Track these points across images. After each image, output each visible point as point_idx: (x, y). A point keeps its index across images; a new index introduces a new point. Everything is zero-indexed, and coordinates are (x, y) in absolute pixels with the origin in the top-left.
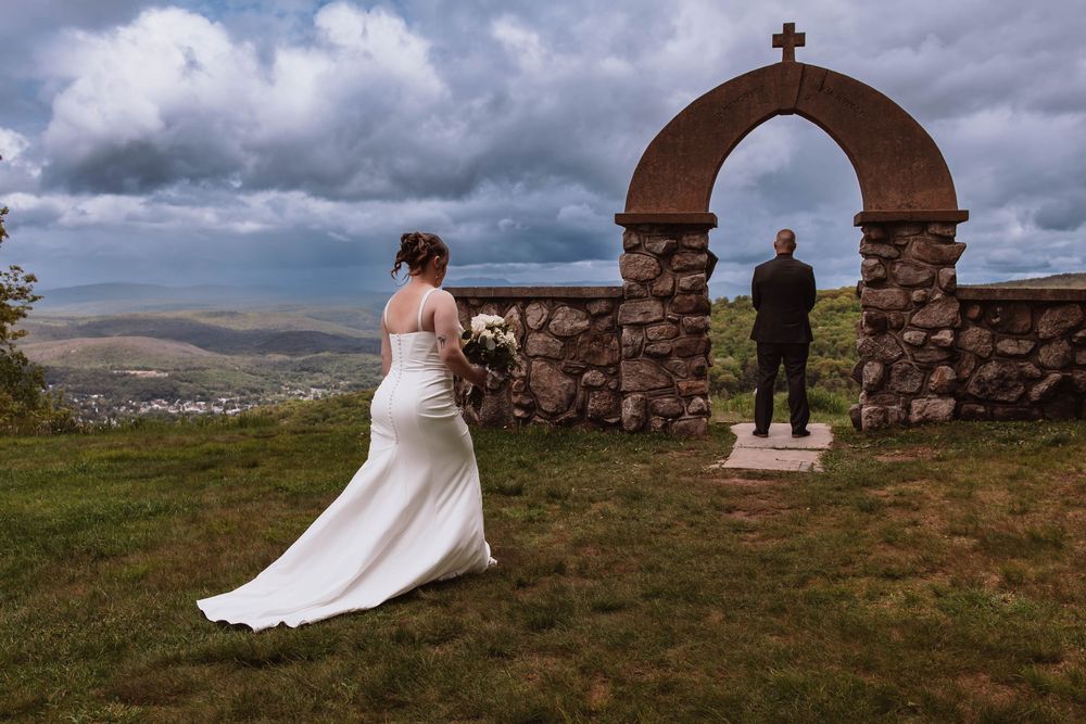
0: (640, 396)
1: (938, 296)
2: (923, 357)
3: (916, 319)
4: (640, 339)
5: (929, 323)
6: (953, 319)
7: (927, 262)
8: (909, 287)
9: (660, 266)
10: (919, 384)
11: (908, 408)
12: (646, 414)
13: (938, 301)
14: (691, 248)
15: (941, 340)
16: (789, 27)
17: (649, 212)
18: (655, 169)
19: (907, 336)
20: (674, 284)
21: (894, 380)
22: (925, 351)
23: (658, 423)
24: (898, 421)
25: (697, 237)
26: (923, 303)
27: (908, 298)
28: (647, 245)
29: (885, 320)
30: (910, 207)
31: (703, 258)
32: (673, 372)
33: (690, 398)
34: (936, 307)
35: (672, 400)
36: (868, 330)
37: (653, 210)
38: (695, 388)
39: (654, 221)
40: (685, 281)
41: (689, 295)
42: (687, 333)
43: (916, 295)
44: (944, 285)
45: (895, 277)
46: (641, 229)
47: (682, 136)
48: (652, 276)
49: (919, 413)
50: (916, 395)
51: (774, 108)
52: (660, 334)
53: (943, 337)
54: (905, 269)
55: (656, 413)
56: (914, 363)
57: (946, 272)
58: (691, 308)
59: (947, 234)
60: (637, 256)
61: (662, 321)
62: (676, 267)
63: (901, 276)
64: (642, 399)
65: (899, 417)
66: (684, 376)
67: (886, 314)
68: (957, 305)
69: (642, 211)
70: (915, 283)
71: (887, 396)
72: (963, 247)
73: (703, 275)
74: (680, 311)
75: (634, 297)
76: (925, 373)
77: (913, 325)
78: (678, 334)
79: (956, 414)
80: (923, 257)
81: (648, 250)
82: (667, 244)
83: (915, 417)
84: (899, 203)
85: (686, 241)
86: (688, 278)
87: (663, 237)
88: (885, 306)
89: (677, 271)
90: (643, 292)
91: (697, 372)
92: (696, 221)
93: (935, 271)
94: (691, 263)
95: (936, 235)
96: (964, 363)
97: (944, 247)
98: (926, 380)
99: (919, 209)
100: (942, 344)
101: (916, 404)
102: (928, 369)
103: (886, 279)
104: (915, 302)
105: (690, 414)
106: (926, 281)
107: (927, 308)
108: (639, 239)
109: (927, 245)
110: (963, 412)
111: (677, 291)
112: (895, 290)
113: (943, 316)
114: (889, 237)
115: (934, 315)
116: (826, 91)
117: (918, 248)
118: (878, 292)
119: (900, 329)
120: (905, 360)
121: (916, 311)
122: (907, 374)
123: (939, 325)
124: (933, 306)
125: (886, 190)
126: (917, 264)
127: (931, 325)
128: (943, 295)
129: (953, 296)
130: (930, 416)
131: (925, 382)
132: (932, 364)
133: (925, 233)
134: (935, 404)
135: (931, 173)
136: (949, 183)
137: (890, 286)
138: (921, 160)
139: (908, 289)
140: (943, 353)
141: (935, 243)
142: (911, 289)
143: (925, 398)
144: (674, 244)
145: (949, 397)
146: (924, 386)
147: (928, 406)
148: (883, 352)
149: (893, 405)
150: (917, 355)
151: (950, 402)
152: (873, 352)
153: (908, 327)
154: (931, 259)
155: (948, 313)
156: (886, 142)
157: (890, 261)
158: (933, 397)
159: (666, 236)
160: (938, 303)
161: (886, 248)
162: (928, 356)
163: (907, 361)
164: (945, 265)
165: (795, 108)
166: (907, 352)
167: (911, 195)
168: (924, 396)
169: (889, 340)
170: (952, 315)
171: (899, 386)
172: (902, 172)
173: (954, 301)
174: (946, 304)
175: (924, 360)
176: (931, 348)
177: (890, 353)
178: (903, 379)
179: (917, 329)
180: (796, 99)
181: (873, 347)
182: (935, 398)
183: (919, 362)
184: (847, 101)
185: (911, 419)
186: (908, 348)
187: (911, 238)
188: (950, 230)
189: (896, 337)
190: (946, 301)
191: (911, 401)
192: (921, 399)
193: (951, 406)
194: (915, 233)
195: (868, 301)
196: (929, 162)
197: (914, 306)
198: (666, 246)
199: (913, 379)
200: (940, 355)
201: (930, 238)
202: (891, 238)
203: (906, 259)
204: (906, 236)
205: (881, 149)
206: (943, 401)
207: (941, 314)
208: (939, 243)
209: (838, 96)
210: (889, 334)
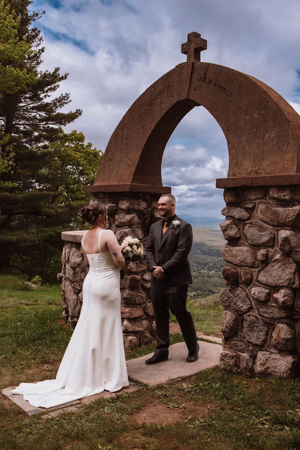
1: (278, 256)
2: (266, 312)
3: (262, 278)
5: (271, 281)
6: (290, 279)
7: (269, 224)
8: (256, 247)
10: (263, 338)
11: (254, 357)
13: (277, 261)
14: (123, 210)
21: (244, 330)
22: (268, 307)
24: (246, 368)
26: (266, 261)
27: (255, 257)
29: (237, 274)
30: (257, 173)
34: (276, 267)
43: (261, 254)
45: (246, 237)
46: (100, 196)
47: (126, 129)
49: (262, 365)
50: (261, 347)
54: (251, 230)
56: (258, 316)
65: (247, 364)
67: (239, 270)
68: (293, 266)
70: (259, 242)
71: (239, 343)
77: (258, 281)
79: (294, 373)
80: (265, 219)
83: (258, 368)
84: (250, 169)
85: (120, 204)
87: (110, 201)
88: (237, 262)
93: (276, 233)
94: (122, 221)
95: (274, 198)
97: (280, 209)
99: (262, 175)
101: (261, 356)
102: (270, 324)
103: (239, 238)
104: (260, 260)
106: (267, 242)
107: (269, 267)
109: (268, 208)
112: (245, 248)
113: (281, 275)
114: (241, 200)
115: (274, 274)
116: (207, 81)
117: (261, 210)
118: (233, 250)
119: (250, 284)
120: (253, 313)
121: (263, 269)
122: (255, 327)
123: (279, 284)
124: (274, 265)
125: (242, 159)
126: (261, 225)
127: (272, 284)
128: (282, 255)
129: (291, 258)
130: (270, 370)
131: (269, 337)
132: (274, 320)
133: (268, 197)
134: (274, 359)
135: (280, 141)
136: (292, 149)
137: (243, 245)
138: (273, 130)
139: (256, 248)
140: (283, 311)
141: (275, 206)
142: (258, 248)
143: (269, 351)
144: (114, 207)
145: (287, 354)
146: (269, 340)
147: (270, 360)
148: (235, 303)
149: (244, 353)
150: (262, 310)
151: (289, 360)
152: (229, 302)
153: (256, 283)
154: (271, 221)
155: (285, 273)
156: (247, 117)
157: (242, 223)
158: (274, 351)
159: (111, 201)
160: (278, 263)
161: (238, 211)
162: (271, 313)
163: (255, 314)
164: (283, 228)
165: (187, 99)
166: (255, 306)
167: (260, 162)
168: (268, 349)
169: (240, 293)
170: (289, 276)
171: (249, 336)
172: (257, 142)
173: (291, 262)
174: (284, 264)
175: (267, 316)
176: (274, 305)
177: (241, 305)
178: (252, 331)
179: (261, 285)
180: (187, 91)
181: (228, 297)
182: (276, 353)
183: (263, 316)
184: (221, 87)
185: (256, 369)
186: (256, 303)
187: (257, 201)
188: (286, 194)
189: (247, 291)
190: (284, 261)
191: (257, 352)
192: (265, 352)
193: (289, 364)
194: (260, 197)
195: (226, 256)
196: (279, 131)
197: (261, 264)
198: (109, 208)
199: (259, 332)
200: (280, 313)
201: (271, 202)
202: (242, 201)
203: (254, 221)
204: (253, 200)
205: (243, 123)
206: (281, 358)
207: (280, 273)
208: (279, 206)
209: (215, 83)
210: (241, 287)
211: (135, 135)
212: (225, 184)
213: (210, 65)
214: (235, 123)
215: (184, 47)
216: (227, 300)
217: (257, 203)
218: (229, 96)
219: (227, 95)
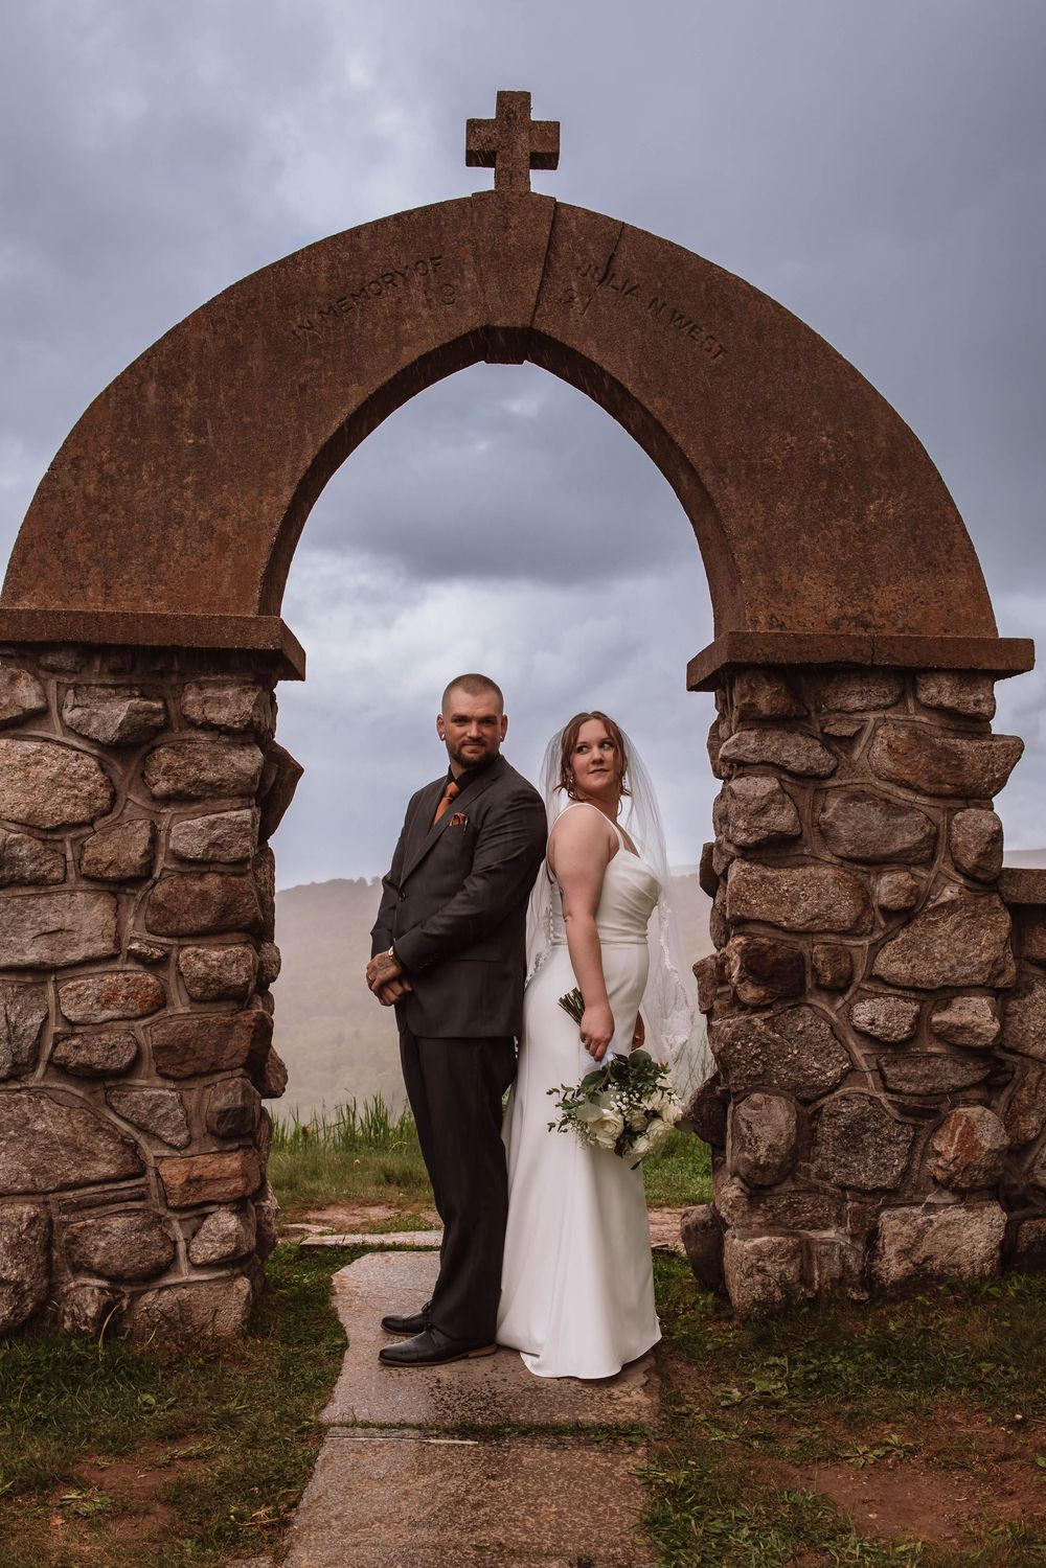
0: (27, 1210)
1: (949, 893)
2: (911, 1077)
3: (891, 963)
4: (36, 1019)
5: (926, 972)
6: (995, 962)
7: (918, 791)
8: (867, 864)
9: (109, 783)
10: (899, 1164)
11: (871, 1239)
12: (50, 1270)
13: (951, 906)
14: (208, 726)
15: (963, 1028)
16: (513, 105)
17: (79, 607)
18: (105, 480)
19: (863, 1013)
20: (154, 840)
21: (828, 1150)
22: (915, 1059)
23: (86, 1297)
24: (842, 1280)
25: (230, 692)
26: (908, 914)
27: (865, 896)
28: (67, 715)
29: (800, 959)
30: (866, 626)
31: (248, 761)
32: (142, 1128)
33: (197, 1212)
34: (945, 927)
35: (138, 1221)
36: (750, 994)
37: (93, 602)
38: (214, 1180)
39: (94, 636)
40: (188, 833)
41: (201, 877)
42: (193, 999)
43: (887, 888)
44: (969, 859)
45: (825, 833)
46: (50, 660)
47: (191, 386)
48: (82, 813)
49: (905, 1253)
50: (891, 1196)
51: (470, 320)
52: (105, 1001)
53: (967, 1017)
54: (855, 809)
55: (81, 1268)
56: (882, 1097)
57: (969, 820)
58: (205, 920)
59: (972, 709)
60: (32, 746)
61: (113, 958)
62: (163, 786)
63: (843, 830)
64: (33, 1221)
65: (845, 1267)
66: (182, 1137)
67: (802, 945)
68: (1005, 921)
69: (56, 605)
70: (885, 851)
71: (808, 1200)
72: (1014, 749)
73: (246, 814)
74: (172, 926)
75: (21, 882)
76: (916, 1128)
77: (879, 979)
78: (161, 1002)
79: (1008, 1255)
80: (906, 774)
81: (70, 729)
82: (134, 711)
83: (893, 1267)
84: (833, 612)
85: (193, 703)
86: (197, 823)
87: (122, 689)
88: (798, 920)
89: (168, 799)
90: (50, 868)
91: (223, 1129)
92: (227, 639)
93: (942, 819)
94: (210, 775)
95: (940, 710)
96: (1024, 1095)
97: (963, 745)
98: (917, 1149)
99: (886, 632)
100: (965, 1039)
101: (894, 1226)
102: (926, 1113)
103: (799, 837)
104: (884, 910)
105: (196, 1267)
106: (916, 848)
107: (918, 928)
108: (44, 695)
109: (917, 737)
110: (1023, 1246)
111: (161, 862)
112: (828, 873)
113: (964, 952)
114: (809, 711)
115: (939, 950)
116: (620, 284)
117: (890, 746)
118: (777, 878)
119: (843, 991)
120: (858, 1088)
121: (889, 937)
122: (866, 1132)
123: (956, 980)
124: (936, 922)
125: (794, 575)
126: (886, 795)
127: (931, 982)
128: (967, 888)
129: (995, 896)
130: (937, 1262)
131: (918, 1157)
132: (938, 1099)
133: (911, 704)
134: (948, 1224)
135: (917, 532)
136: (967, 562)
137: (812, 860)
138: (889, 495)
139: (865, 869)
140: (971, 1065)
141: (940, 733)
142: (871, 869)
143: (921, 1204)
144: (154, 712)
145: (986, 1200)
146: (916, 1168)
147: (931, 1230)
148: (794, 1062)
149: (826, 1227)
150: (894, 1071)
151: (996, 1217)
152: (764, 1063)
153: (866, 986)
154: (930, 782)
155: (979, 944)
156: (791, 439)
157: (811, 786)
158: (942, 1201)
159: (131, 687)
160: (950, 914)
161: (798, 745)
162: (926, 1076)
163: (865, 1090)
164: (971, 802)
165: (531, 328)
166: (863, 1063)
167: (866, 592)
168: (917, 1198)
169: (811, 1025)
170: (991, 951)
171: (845, 1166)
172: (839, 527)
173: (996, 908)
174: (973, 917)
175: (913, 1088)
176: (934, 1049)
177: (816, 1065)
178: (854, 1147)
179: (891, 991)
180: (533, 300)
181: (763, 1045)
182: (948, 1205)
183: (899, 1092)
184: (681, 317)
185: (883, 1274)
186: (867, 1051)
187: (871, 717)
188: (982, 696)
189: (833, 1015)
190: (973, 908)
191: (877, 1216)
192: (906, 1210)
193: (996, 1230)
194: (882, 701)
195: (748, 903)
196: (910, 501)
197: (882, 923)
198: (128, 717)
199: (883, 1145)
200: (960, 1073)
201: (924, 719)
202: (813, 715)
203: (856, 781)
204: (856, 711)
205: (776, 457)
206: (971, 1215)
207: (960, 946)
208: (951, 734)
209: (656, 299)
210: (810, 1006)
211: (247, 419)
212: (768, 650)
213: (627, 231)
214: (746, 452)
215: (483, 133)
216: (756, 1056)
217: (872, 721)
218: (715, 357)
219: (709, 350)
